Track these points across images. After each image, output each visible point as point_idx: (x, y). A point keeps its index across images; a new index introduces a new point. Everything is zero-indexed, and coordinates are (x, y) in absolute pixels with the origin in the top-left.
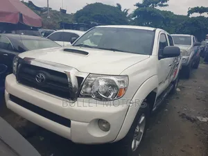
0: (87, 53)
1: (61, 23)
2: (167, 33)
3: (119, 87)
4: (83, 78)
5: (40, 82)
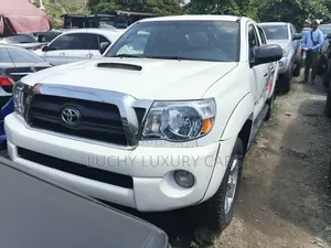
0: (139, 68)
1: (66, 17)
2: (255, 24)
3: (204, 118)
4: (144, 110)
5: (70, 122)
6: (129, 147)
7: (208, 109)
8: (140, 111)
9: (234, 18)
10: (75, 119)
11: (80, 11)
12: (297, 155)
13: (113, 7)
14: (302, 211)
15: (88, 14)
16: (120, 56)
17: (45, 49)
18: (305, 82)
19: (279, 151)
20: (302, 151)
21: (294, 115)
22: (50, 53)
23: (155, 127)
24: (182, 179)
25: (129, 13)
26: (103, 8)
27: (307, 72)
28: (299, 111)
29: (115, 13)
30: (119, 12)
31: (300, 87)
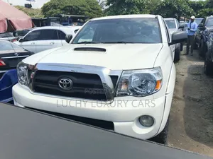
0: (104, 50)
3: (157, 80)
4: (117, 77)
5: (65, 87)
6: (108, 102)
7: (158, 74)
8: (114, 78)
9: (154, 16)
10: (68, 85)
11: (37, 16)
12: (195, 100)
13: (59, 12)
14: (208, 136)
15: (43, 17)
16: (82, 43)
17: (21, 41)
18: (187, 54)
19: (183, 98)
20: (197, 97)
21: (186, 75)
22: (24, 43)
23: (123, 88)
24: (144, 121)
25: (70, 16)
26: (52, 13)
27: (188, 48)
28: (189, 73)
29: (61, 16)
30: (63, 16)
31: (185, 57)
